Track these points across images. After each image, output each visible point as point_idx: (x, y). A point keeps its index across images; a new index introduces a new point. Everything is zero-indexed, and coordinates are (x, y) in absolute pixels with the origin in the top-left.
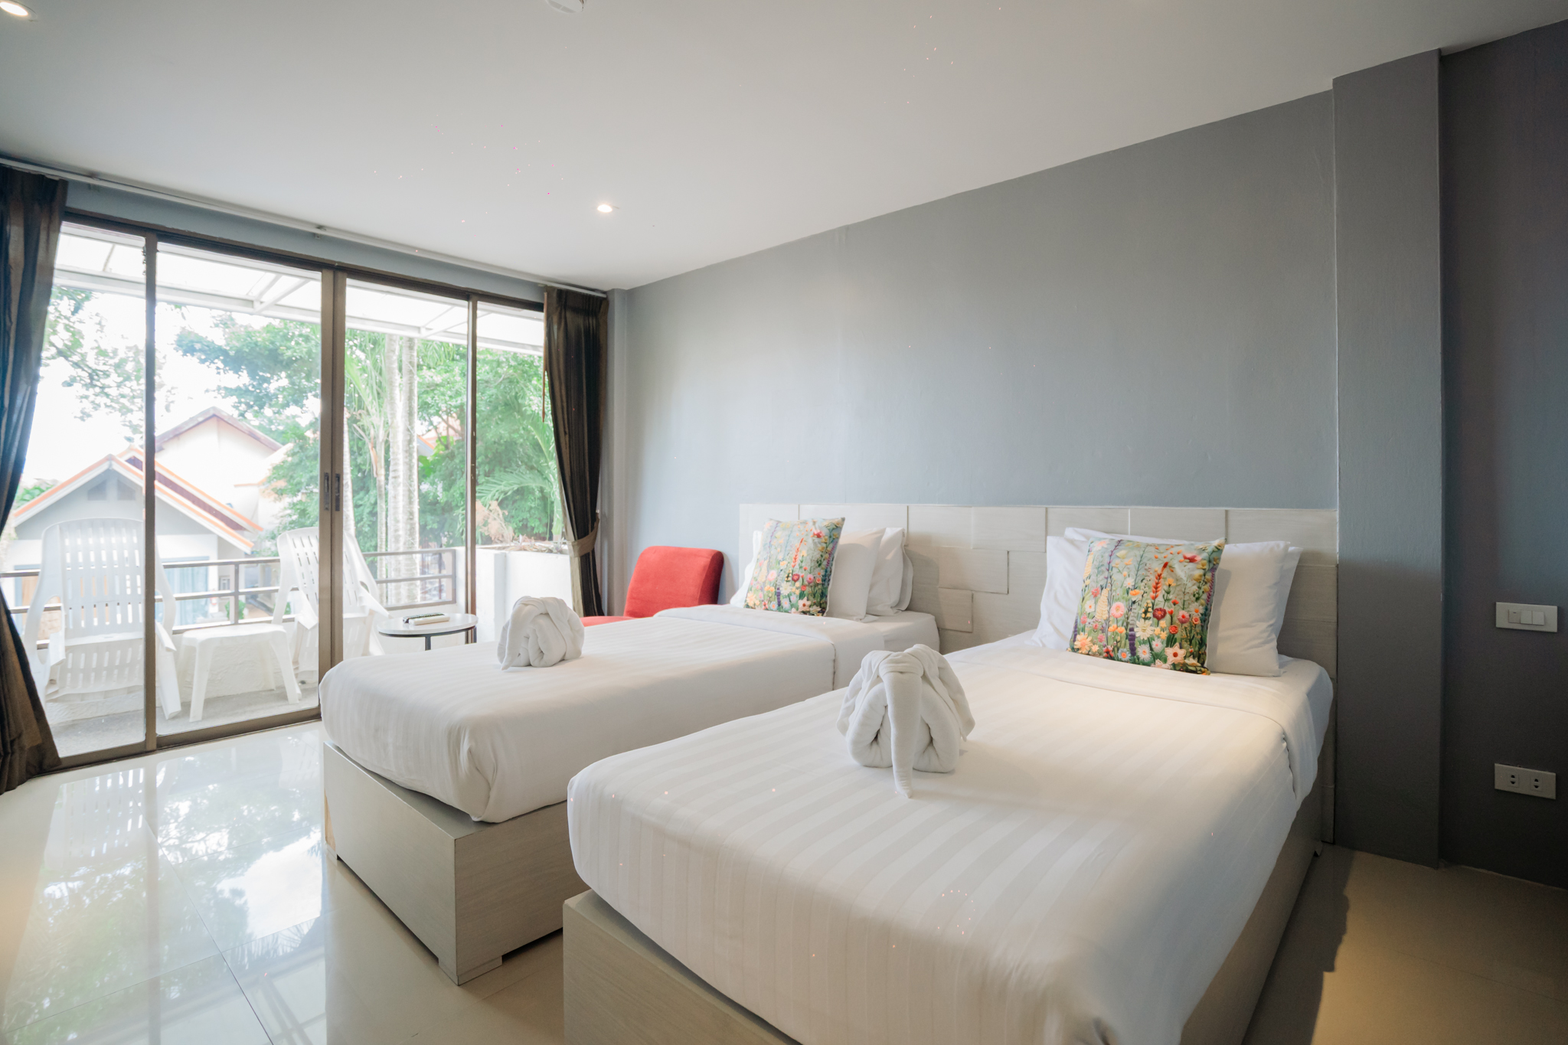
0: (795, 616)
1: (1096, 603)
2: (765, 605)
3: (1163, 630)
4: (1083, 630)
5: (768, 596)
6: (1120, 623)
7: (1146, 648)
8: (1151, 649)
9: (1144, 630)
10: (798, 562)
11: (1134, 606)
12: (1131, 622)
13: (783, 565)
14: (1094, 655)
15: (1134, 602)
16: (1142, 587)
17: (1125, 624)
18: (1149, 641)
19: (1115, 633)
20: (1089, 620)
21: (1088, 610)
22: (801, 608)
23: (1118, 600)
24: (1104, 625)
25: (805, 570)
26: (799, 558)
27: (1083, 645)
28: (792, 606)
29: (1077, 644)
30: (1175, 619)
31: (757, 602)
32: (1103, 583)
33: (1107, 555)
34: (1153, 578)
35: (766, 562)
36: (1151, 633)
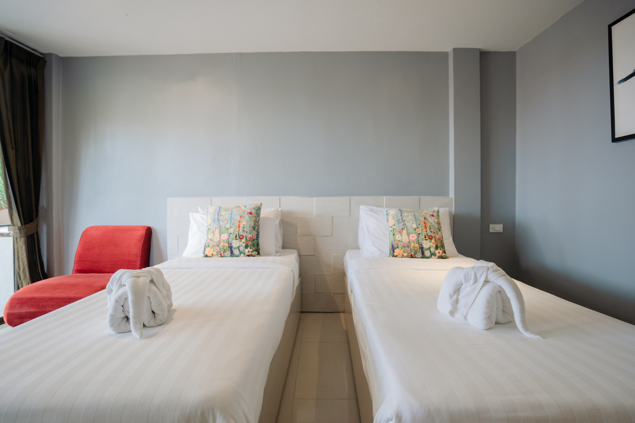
0: (243, 258)
1: (401, 235)
2: (221, 254)
3: (433, 243)
4: (398, 247)
5: (223, 249)
6: (415, 243)
7: (428, 251)
8: (430, 252)
9: (427, 245)
10: (241, 228)
11: (420, 235)
12: (420, 242)
13: (231, 231)
14: (405, 257)
15: (419, 234)
16: (420, 228)
17: (418, 243)
18: (429, 249)
19: (414, 247)
20: (400, 243)
21: (398, 239)
22: (247, 253)
23: (412, 233)
24: (408, 244)
25: (247, 232)
26: (242, 226)
27: (399, 254)
28: (241, 253)
29: (396, 254)
30: (436, 239)
31: (215, 253)
32: (402, 227)
33: (399, 215)
34: (423, 223)
35: (218, 230)
36: (429, 245)
